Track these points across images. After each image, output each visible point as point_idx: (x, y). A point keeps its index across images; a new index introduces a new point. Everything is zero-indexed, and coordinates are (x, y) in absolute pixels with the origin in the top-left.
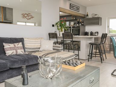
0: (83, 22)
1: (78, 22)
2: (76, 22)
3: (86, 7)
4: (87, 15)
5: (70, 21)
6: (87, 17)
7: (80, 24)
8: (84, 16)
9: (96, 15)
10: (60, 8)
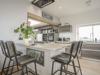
0: (57, 30)
1: (54, 30)
2: (52, 30)
3: (59, 18)
4: (60, 24)
5: (48, 29)
6: (60, 26)
7: (55, 32)
8: (58, 25)
9: (67, 24)
10: (28, 13)
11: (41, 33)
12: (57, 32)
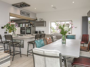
0: (34, 24)
1: (31, 24)
2: (29, 24)
3: (36, 14)
4: (37, 19)
5: (25, 23)
6: (37, 21)
8: (34, 20)
9: (42, 19)
10: (10, 13)
11: (18, 27)
12: (34, 26)
